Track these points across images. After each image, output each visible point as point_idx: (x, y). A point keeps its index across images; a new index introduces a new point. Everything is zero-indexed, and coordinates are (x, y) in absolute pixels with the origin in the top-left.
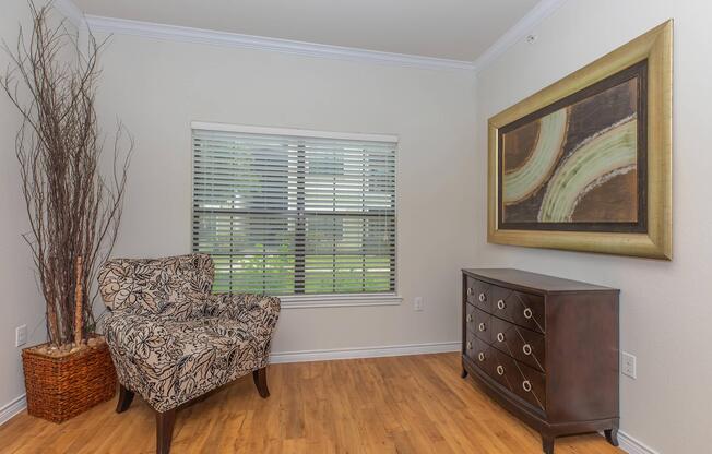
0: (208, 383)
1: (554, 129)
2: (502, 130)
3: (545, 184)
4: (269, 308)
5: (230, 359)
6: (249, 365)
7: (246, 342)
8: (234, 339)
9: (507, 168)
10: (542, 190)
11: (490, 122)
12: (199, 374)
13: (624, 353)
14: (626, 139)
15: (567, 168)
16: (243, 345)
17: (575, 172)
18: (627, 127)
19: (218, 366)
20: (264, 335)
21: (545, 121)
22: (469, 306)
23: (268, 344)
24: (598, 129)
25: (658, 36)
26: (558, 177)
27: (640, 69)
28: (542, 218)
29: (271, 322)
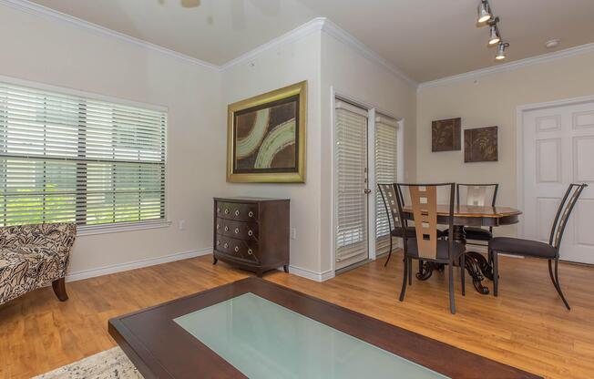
0: (21, 288)
1: (263, 118)
2: (237, 113)
3: (259, 147)
4: (68, 231)
5: (39, 270)
6: (52, 275)
7: (51, 257)
8: (42, 254)
9: (239, 137)
10: (257, 150)
11: (229, 107)
12: (15, 281)
13: (291, 229)
14: (292, 128)
15: (269, 140)
16: (49, 259)
17: (272, 142)
18: (291, 124)
19: (30, 275)
20: (65, 252)
21: (259, 113)
22: (218, 220)
23: (67, 259)
24: (281, 122)
25: (303, 84)
26: (265, 144)
27: (296, 98)
28: (256, 166)
29: (70, 242)
